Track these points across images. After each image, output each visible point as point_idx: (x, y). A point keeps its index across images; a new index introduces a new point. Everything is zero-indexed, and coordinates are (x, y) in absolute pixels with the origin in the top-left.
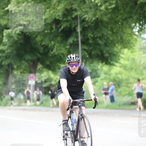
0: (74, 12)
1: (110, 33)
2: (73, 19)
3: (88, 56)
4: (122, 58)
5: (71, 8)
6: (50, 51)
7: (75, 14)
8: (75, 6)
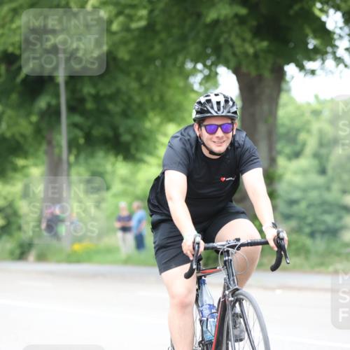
3: (82, 141)
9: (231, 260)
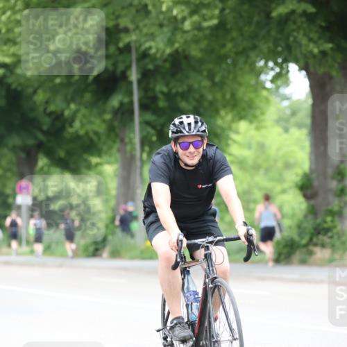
0: (122, 35)
1: (206, 83)
2: (121, 51)
3: (154, 138)
4: (235, 141)
5: (117, 26)
6: (67, 125)
7: (125, 39)
8: (124, 22)
9: (210, 254)
